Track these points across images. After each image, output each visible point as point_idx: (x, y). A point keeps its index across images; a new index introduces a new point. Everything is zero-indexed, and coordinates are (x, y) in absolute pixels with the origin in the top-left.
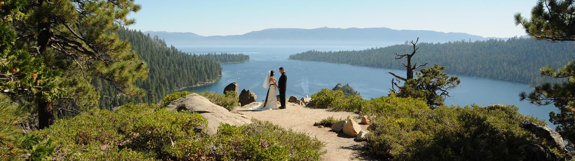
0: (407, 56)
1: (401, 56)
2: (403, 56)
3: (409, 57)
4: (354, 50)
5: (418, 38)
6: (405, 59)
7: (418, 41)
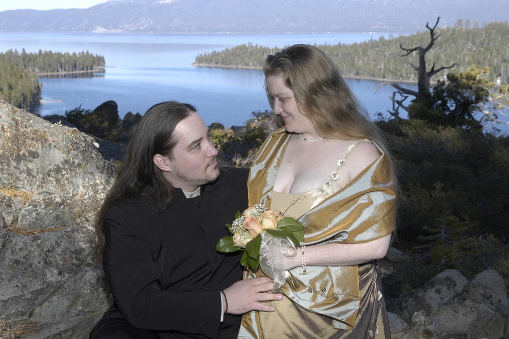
0: (418, 51)
1: (409, 51)
2: (412, 51)
3: (423, 52)
4: (339, 43)
5: (439, 18)
6: (415, 56)
7: (438, 23)
